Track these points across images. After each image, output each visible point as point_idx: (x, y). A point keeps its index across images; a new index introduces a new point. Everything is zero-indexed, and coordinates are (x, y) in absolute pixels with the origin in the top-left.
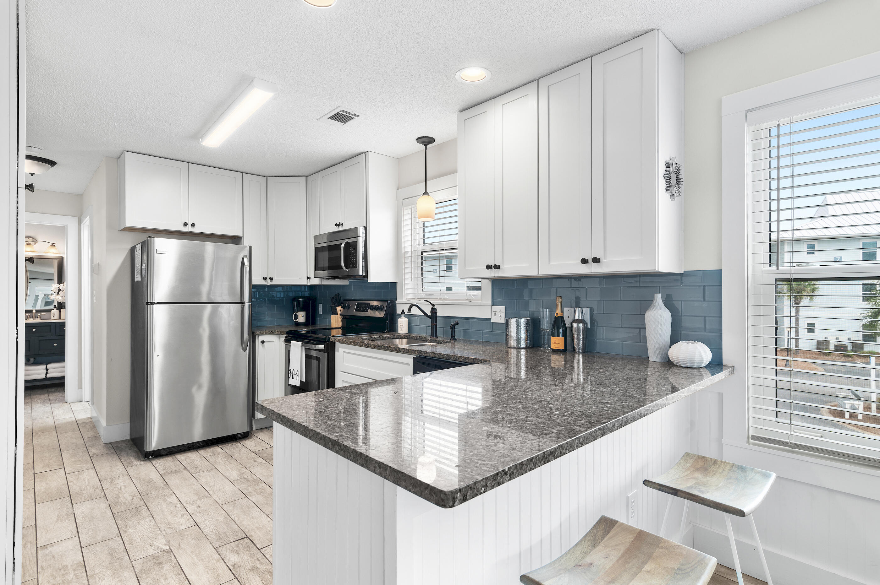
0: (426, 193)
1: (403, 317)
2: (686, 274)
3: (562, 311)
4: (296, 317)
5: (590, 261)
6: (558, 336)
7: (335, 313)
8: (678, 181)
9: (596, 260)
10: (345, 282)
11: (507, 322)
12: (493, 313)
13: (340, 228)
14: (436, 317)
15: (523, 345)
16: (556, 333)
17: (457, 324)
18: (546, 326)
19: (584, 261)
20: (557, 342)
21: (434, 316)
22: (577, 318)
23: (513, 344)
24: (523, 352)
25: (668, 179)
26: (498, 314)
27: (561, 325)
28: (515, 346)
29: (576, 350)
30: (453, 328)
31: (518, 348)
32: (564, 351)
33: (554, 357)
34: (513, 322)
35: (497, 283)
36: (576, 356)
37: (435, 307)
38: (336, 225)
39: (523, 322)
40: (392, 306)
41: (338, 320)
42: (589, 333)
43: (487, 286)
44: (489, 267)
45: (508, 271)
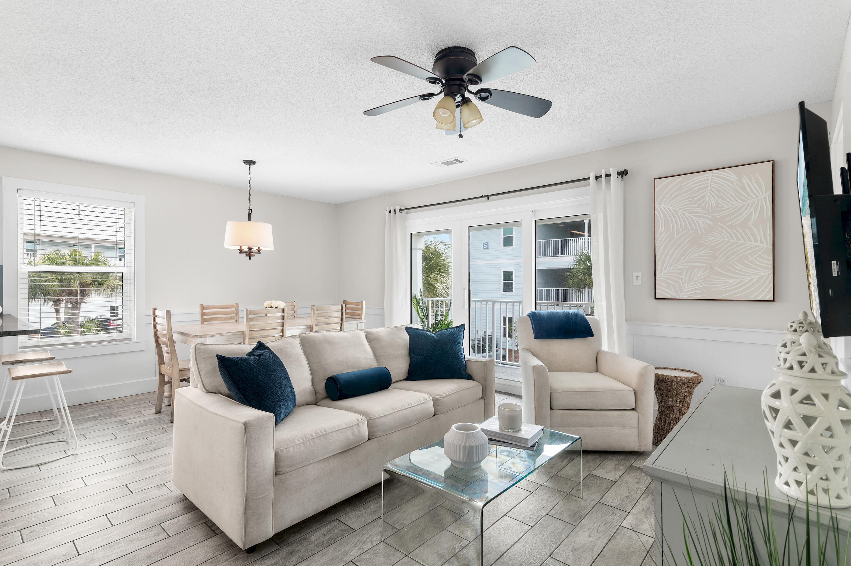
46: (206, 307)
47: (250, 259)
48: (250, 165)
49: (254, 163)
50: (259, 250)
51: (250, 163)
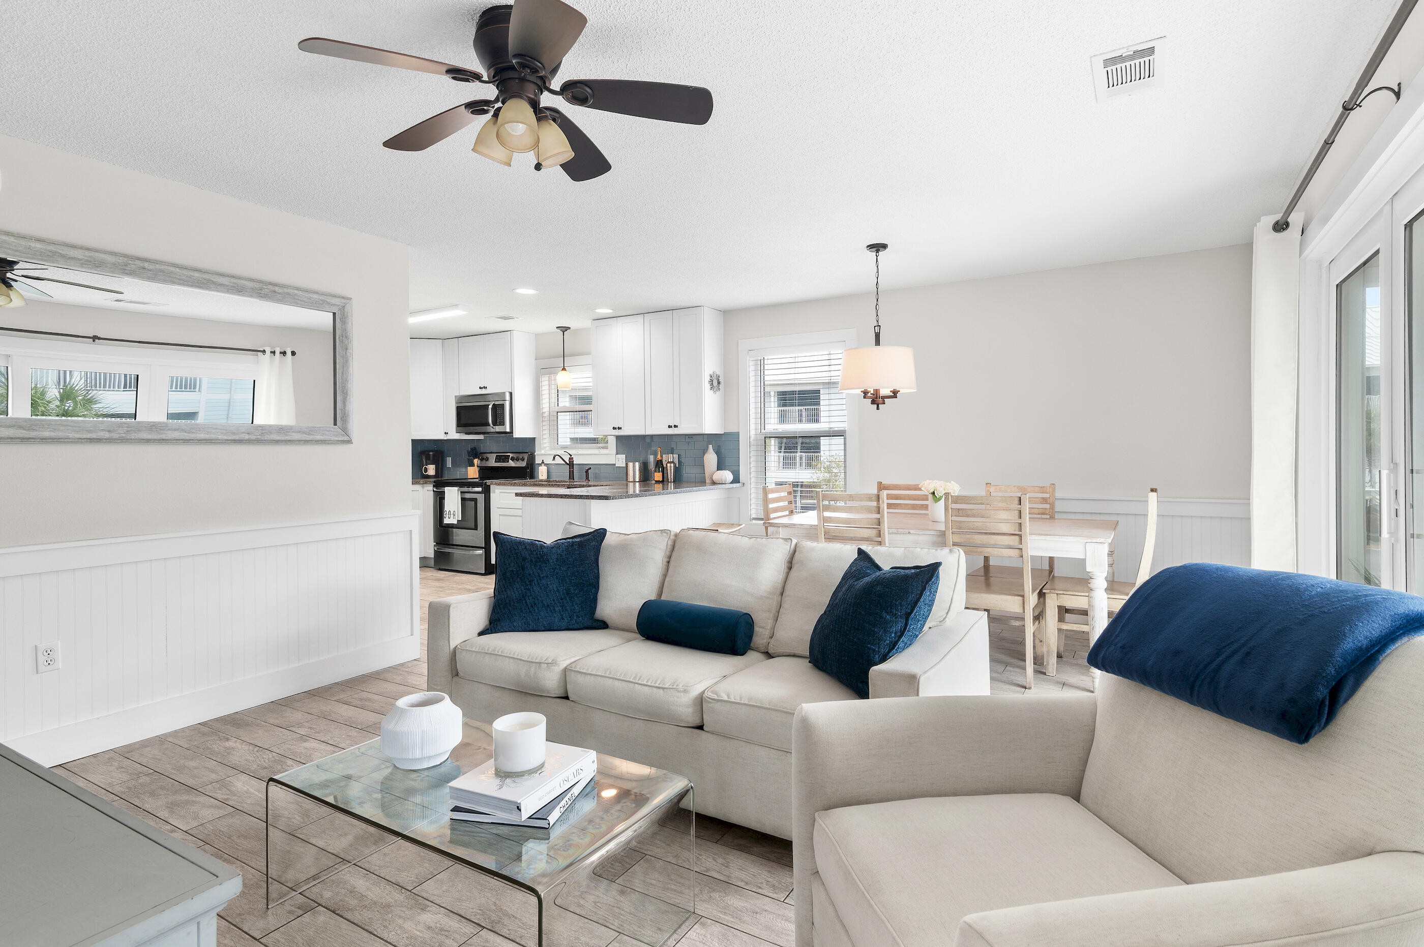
0: (564, 369)
1: (543, 466)
2: (725, 434)
3: (661, 456)
4: (426, 470)
5: (673, 426)
6: (659, 472)
7: (472, 465)
8: (719, 383)
9: (676, 426)
10: (481, 437)
11: (627, 464)
12: (617, 460)
13: (483, 392)
14: (573, 464)
15: (637, 480)
16: (657, 470)
17: (590, 468)
18: (652, 466)
19: (670, 427)
20: (658, 476)
21: (571, 464)
22: (670, 461)
23: (631, 479)
24: (637, 484)
25: (711, 381)
26: (620, 460)
27: (661, 466)
28: (632, 481)
29: (669, 481)
30: (587, 472)
31: (634, 482)
32: (663, 481)
33: (657, 486)
34: (631, 465)
35: (619, 438)
36: (669, 484)
37: (572, 457)
38: (480, 388)
39: (637, 464)
40: (532, 457)
41: (475, 472)
42: (677, 470)
43: (612, 442)
44: (614, 428)
45: (627, 431)
46: (885, 487)
47: (878, 408)
48: (878, 251)
49: (884, 246)
50: (895, 394)
51: (878, 248)
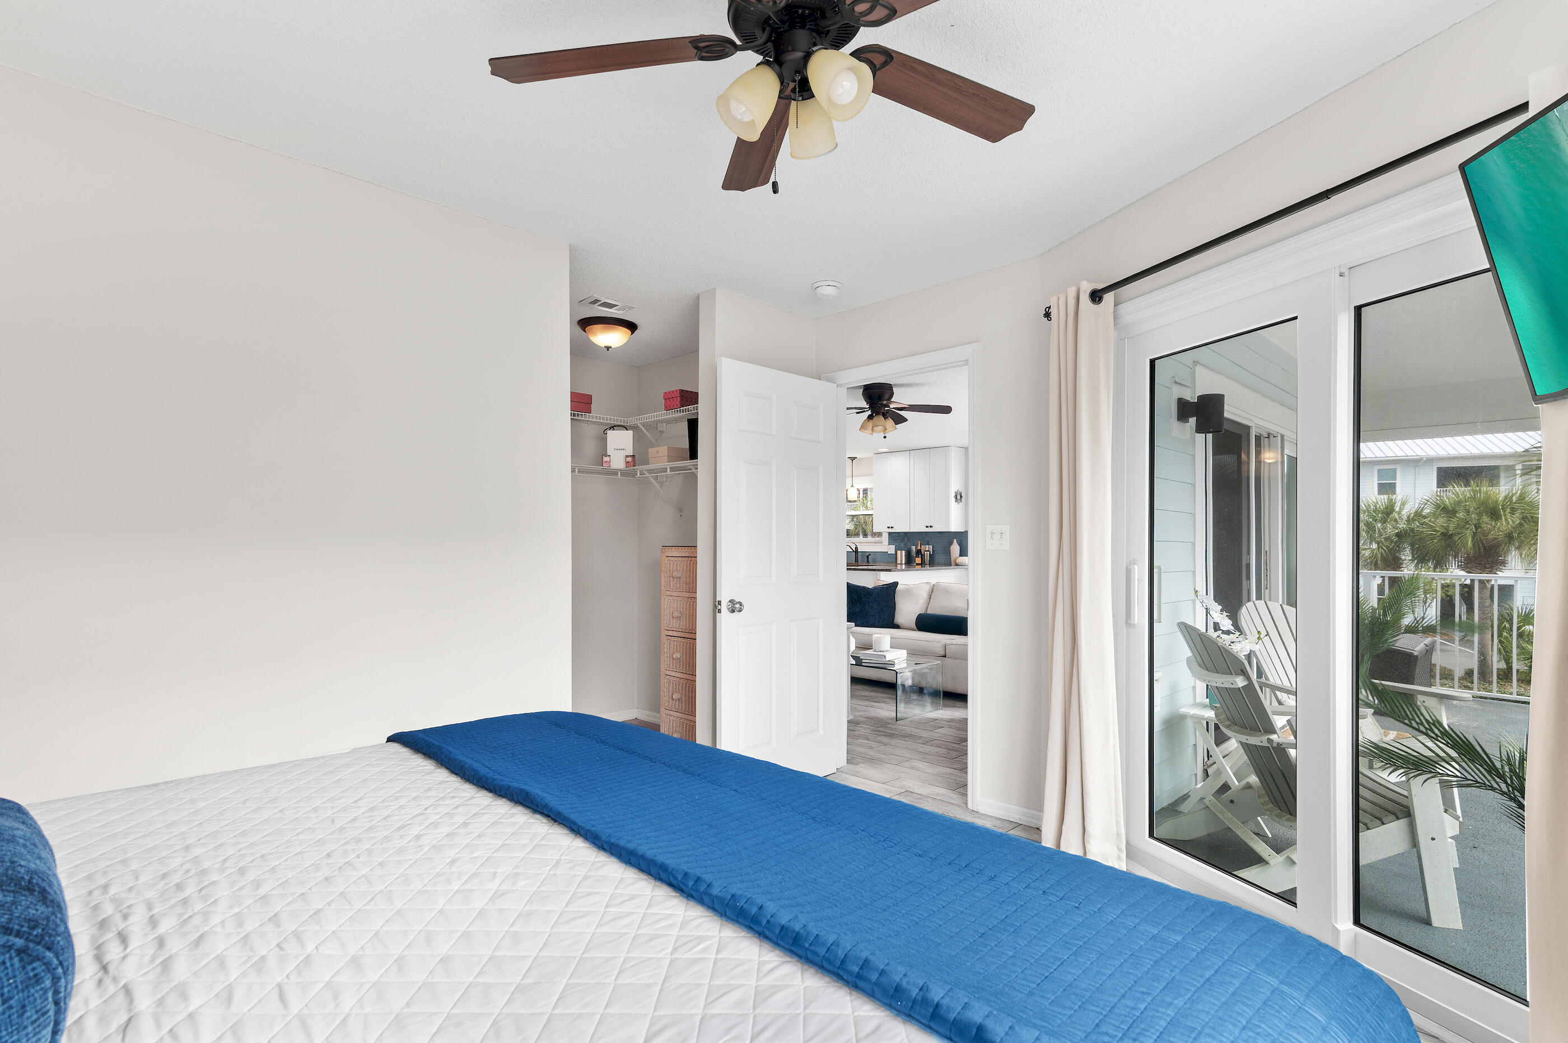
0: (853, 486)
3: (920, 546)
5: (929, 527)
6: (919, 557)
8: (961, 497)
9: (931, 527)
11: (896, 552)
12: (889, 548)
14: (858, 551)
15: (904, 561)
17: (870, 555)
18: (914, 553)
19: (927, 527)
20: (918, 560)
21: (856, 551)
22: (926, 550)
24: (904, 563)
25: (956, 496)
26: (892, 549)
27: (920, 553)
28: (900, 561)
29: (926, 563)
30: (868, 557)
31: (902, 562)
32: (921, 564)
33: (917, 567)
34: (899, 552)
35: (891, 534)
36: (926, 565)
37: (857, 546)
39: (903, 552)
42: (932, 556)
43: (886, 536)
44: (888, 527)
45: (896, 529)
